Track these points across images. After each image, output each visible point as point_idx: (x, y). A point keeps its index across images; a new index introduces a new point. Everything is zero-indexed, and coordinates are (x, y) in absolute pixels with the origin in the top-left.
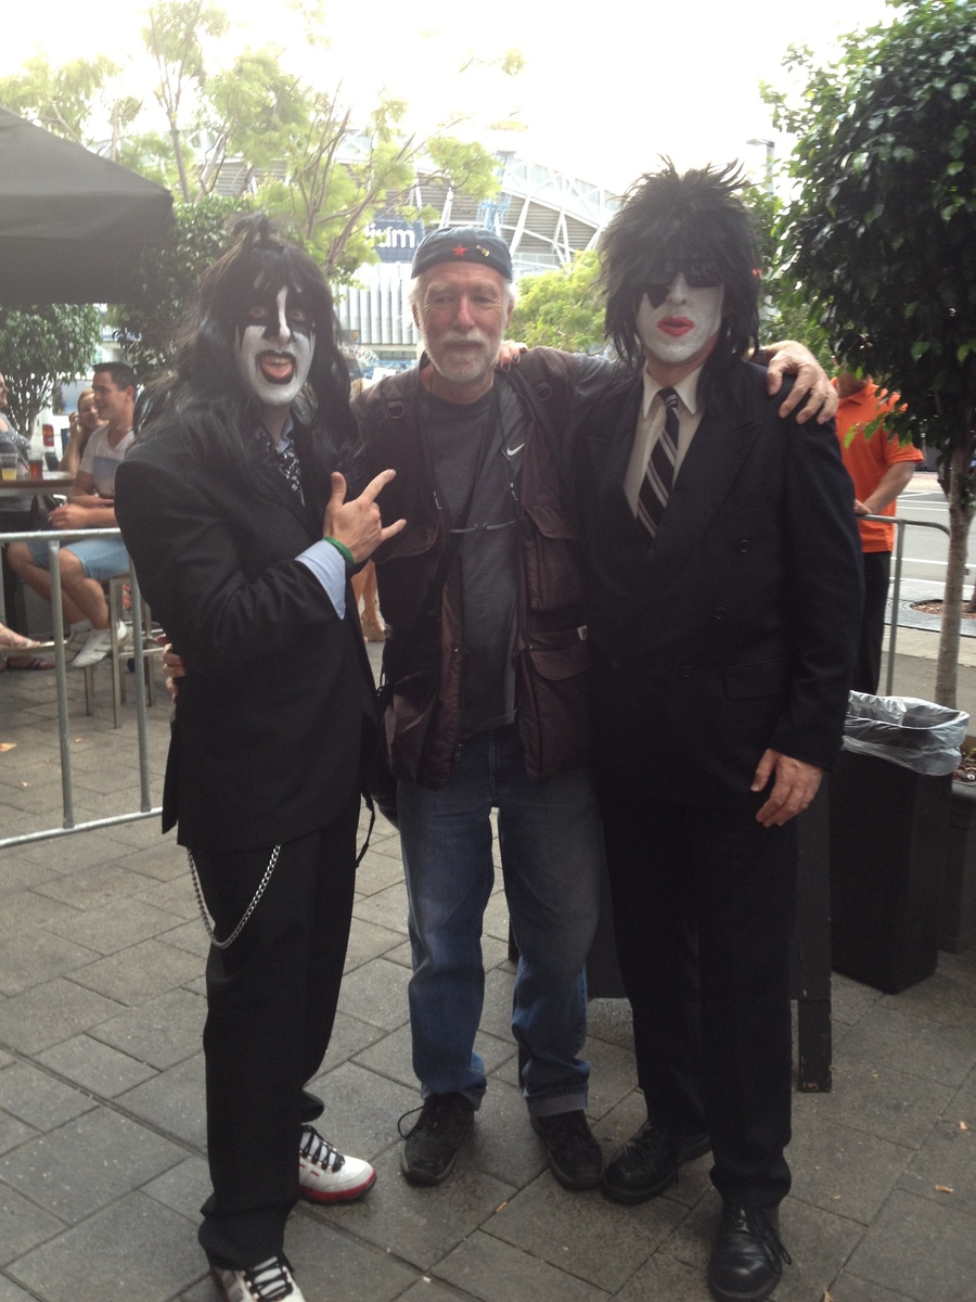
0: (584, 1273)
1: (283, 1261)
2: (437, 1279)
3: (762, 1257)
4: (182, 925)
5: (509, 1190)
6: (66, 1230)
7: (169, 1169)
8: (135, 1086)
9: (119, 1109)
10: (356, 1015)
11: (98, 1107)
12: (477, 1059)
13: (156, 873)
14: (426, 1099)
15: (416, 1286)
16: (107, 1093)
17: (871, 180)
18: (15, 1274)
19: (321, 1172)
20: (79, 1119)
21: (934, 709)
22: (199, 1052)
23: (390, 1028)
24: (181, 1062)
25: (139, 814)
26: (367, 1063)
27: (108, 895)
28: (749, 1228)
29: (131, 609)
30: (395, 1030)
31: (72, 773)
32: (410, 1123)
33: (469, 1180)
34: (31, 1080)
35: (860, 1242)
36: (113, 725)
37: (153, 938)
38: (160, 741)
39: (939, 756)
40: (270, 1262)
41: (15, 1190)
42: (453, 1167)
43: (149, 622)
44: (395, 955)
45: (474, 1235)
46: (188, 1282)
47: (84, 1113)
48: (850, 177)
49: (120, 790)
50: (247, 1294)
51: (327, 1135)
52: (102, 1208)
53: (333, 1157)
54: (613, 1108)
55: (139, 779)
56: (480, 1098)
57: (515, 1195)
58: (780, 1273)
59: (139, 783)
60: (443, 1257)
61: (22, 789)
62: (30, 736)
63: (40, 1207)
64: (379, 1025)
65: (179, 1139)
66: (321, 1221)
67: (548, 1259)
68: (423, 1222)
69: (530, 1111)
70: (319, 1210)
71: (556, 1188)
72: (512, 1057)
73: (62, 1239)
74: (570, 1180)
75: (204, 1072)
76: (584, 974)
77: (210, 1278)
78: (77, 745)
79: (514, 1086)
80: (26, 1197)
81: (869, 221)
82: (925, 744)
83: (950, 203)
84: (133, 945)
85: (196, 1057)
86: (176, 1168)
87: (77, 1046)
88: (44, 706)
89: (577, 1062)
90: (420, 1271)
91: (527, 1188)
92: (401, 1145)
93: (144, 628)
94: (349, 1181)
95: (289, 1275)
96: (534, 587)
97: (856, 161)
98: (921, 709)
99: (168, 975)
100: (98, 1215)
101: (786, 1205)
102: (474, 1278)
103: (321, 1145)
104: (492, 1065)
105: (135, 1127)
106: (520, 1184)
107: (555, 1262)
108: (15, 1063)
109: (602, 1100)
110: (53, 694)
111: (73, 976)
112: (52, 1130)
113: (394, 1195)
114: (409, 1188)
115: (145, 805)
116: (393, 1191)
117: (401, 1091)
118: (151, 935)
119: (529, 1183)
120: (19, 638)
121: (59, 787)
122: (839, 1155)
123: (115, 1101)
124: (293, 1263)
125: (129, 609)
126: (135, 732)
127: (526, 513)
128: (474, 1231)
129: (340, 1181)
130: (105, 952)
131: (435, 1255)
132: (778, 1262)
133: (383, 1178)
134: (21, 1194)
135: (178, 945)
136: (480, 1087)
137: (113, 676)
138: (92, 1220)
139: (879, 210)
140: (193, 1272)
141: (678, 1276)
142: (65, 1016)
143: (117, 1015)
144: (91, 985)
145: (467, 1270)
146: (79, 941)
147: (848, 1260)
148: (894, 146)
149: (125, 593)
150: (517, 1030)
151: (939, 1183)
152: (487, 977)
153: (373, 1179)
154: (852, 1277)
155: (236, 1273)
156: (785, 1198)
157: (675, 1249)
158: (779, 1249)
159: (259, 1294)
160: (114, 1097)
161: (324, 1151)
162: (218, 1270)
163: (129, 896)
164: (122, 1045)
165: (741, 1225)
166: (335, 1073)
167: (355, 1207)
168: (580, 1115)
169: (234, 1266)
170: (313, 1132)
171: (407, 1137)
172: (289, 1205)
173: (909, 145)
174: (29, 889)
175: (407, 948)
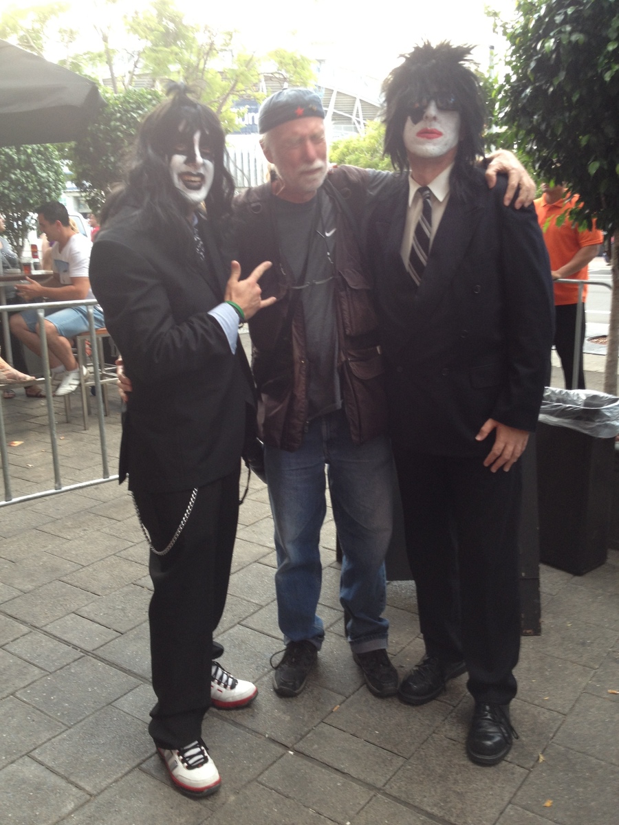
0: (389, 747)
1: (201, 743)
2: (297, 752)
3: (499, 734)
4: (131, 546)
5: (340, 698)
6: (67, 730)
7: (129, 692)
8: (106, 643)
9: (97, 657)
10: (242, 596)
11: (84, 656)
12: (318, 619)
13: (114, 516)
14: (287, 645)
15: (284, 757)
16: (89, 648)
17: (556, 56)
18: (36, 756)
19: (223, 689)
20: (73, 664)
21: (603, 397)
22: (145, 622)
23: (263, 604)
24: (134, 628)
25: (102, 480)
26: (250, 625)
27: (85, 530)
28: (491, 716)
29: (92, 356)
30: (267, 605)
31: (59, 458)
32: (278, 659)
33: (315, 693)
34: (41, 641)
35: (561, 725)
36: (83, 428)
37: (114, 555)
38: (114, 436)
39: (607, 426)
40: (193, 744)
41: (34, 707)
42: (305, 685)
43: (103, 363)
44: (266, 561)
45: (320, 725)
46: (143, 758)
47: (75, 660)
48: (543, 54)
49: (90, 467)
50: (180, 764)
51: (227, 668)
52: (88, 716)
53: (230, 681)
54: (404, 648)
55: (101, 460)
56: (321, 643)
57: (344, 701)
58: (511, 744)
59: (101, 462)
60: (301, 739)
61: (28, 468)
62: (33, 436)
63: (50, 716)
64: (257, 602)
65: (135, 674)
66: (225, 719)
67: (366, 739)
68: (288, 718)
69: (353, 651)
70: (224, 713)
71: (370, 696)
72: (340, 619)
73: (64, 735)
74: (378, 691)
75: (149, 633)
76: (384, 566)
77: (156, 755)
78: (61, 440)
79: (342, 636)
80: (42, 711)
81: (556, 83)
82: (598, 418)
83: (609, 69)
84: (101, 560)
85: (144, 625)
86: (133, 691)
87: (70, 620)
88: (39, 418)
89: (381, 620)
90: (287, 748)
91: (352, 696)
92: (273, 673)
93: (100, 367)
94: (241, 695)
95: (205, 752)
96: (347, 321)
97: (547, 45)
98: (594, 397)
99: (124, 577)
100: (86, 720)
101: (515, 703)
102: (320, 751)
103: (223, 673)
104: (328, 624)
105: (107, 667)
106: (347, 694)
107: (370, 741)
108: (31, 632)
109: (397, 643)
110: (45, 410)
111: (65, 579)
112: (55, 671)
113: (269, 702)
114: (278, 698)
115: (106, 474)
116: (269, 700)
117: (272, 641)
118: (113, 553)
119: (353, 693)
120: (21, 375)
121: (52, 466)
122: (547, 673)
123: (94, 652)
124: (207, 745)
125: (90, 356)
126: (98, 432)
127: (340, 274)
128: (320, 723)
129: (235, 695)
130: (84, 564)
131: (296, 738)
132: (510, 737)
133: (262, 693)
134: (39, 710)
135: (130, 558)
136: (321, 636)
137: (82, 398)
138: (83, 723)
139: (562, 76)
140: (146, 752)
141: (447, 747)
142: (61, 603)
143: (93, 602)
144: (76, 584)
145: (316, 746)
146: (68, 558)
147: (554, 736)
148: (571, 33)
149: (87, 346)
150: (343, 601)
151: (610, 689)
152: (324, 572)
153: (256, 693)
154: (557, 746)
155: (173, 751)
156: (514, 699)
157: (446, 731)
158: (511, 729)
159: (188, 763)
160: (93, 650)
161: (225, 677)
162: (162, 750)
163: (98, 530)
164: (97, 619)
165: (486, 715)
166: (231, 631)
167: (245, 711)
168: (383, 652)
169: (171, 747)
170: (218, 665)
171: (276, 668)
172: (205, 710)
173: (581, 32)
174: (35, 528)
175: (273, 556)
